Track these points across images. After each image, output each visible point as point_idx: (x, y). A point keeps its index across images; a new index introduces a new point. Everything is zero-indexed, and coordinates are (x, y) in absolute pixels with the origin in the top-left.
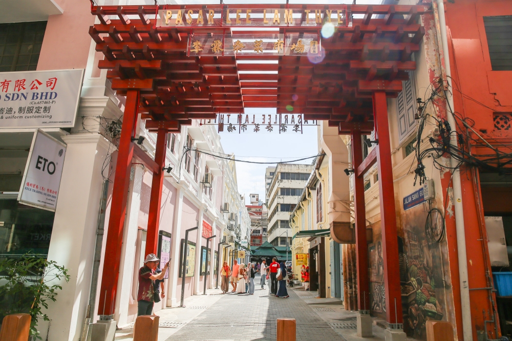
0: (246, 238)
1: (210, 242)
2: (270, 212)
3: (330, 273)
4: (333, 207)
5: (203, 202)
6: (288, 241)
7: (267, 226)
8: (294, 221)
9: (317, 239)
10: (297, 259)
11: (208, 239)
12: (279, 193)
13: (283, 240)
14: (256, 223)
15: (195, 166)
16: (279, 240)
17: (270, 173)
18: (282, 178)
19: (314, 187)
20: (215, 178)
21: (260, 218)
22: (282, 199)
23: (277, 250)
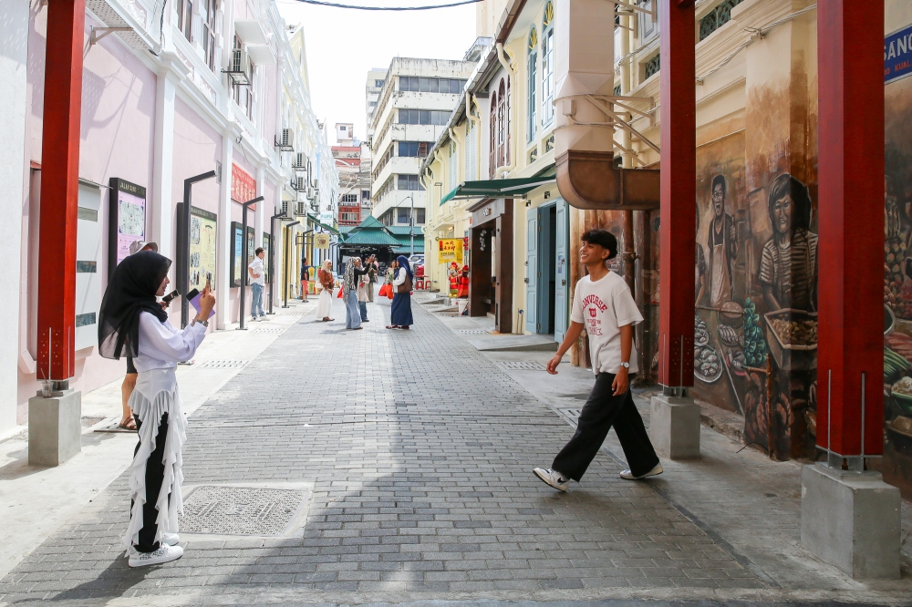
0: (329, 208)
1: (250, 214)
2: (377, 159)
3: (527, 281)
4: (569, 111)
5: (231, 118)
6: (414, 215)
7: (369, 186)
8: (430, 172)
9: (492, 206)
10: (441, 249)
11: (245, 206)
12: (396, 120)
13: (404, 213)
14: (348, 181)
15: (206, 29)
16: (396, 213)
17: (377, 82)
18: (402, 90)
19: (484, 92)
20: (260, 69)
21: (358, 170)
22: (402, 132)
23: (391, 233)
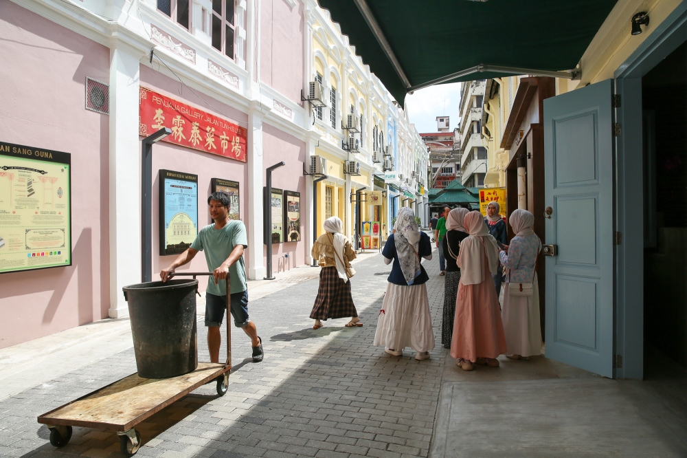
7: (459, 159)
8: (486, 131)
13: (481, 178)
14: (443, 157)
16: (476, 178)
21: (451, 149)
23: (471, 193)
